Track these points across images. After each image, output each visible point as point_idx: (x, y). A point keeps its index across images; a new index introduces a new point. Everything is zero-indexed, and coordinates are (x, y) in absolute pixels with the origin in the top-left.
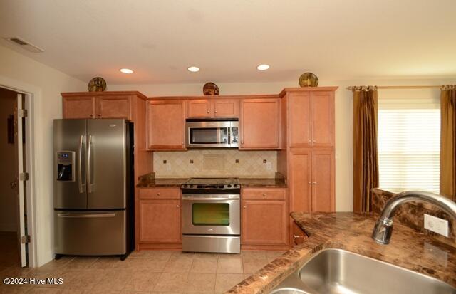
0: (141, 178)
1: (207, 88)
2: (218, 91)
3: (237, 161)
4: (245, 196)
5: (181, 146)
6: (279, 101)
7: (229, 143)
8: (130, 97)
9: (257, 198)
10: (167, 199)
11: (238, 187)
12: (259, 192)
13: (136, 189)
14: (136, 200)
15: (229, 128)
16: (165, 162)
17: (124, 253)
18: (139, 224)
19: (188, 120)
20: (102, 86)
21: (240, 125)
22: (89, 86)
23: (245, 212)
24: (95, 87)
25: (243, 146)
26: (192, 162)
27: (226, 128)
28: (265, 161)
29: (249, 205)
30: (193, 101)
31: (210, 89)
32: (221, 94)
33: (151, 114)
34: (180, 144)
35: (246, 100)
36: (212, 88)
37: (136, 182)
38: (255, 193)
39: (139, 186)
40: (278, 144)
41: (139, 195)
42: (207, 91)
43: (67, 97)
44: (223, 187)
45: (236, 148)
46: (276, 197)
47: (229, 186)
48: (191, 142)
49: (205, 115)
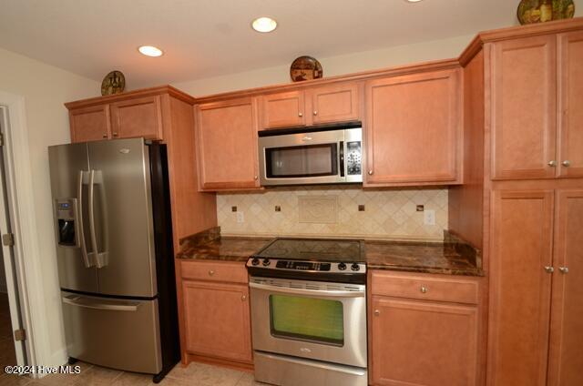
0: (187, 242)
1: (298, 68)
2: (321, 72)
3: (361, 208)
4: (375, 289)
5: (254, 183)
6: (457, 74)
7: (342, 175)
8: (158, 97)
9: (405, 295)
10: (227, 283)
11: (362, 269)
12: (412, 283)
13: (176, 261)
14: (178, 279)
15: (342, 143)
16: (234, 209)
17: (158, 372)
18: (184, 321)
19: (261, 134)
20: (120, 86)
21: (365, 135)
22: (103, 88)
23: (376, 322)
24: (111, 89)
25: (372, 178)
26: (278, 209)
27: (336, 144)
28: (421, 208)
29: (386, 308)
30: (272, 97)
31: (304, 68)
32: (325, 75)
33: (201, 128)
34: (252, 180)
35: (379, 82)
36: (309, 66)
37: (178, 249)
38: (400, 282)
39: (180, 256)
40: (456, 171)
41: (181, 270)
42: (299, 73)
43: (76, 109)
44: (328, 267)
45: (357, 185)
46: (451, 298)
47: (342, 266)
48: (269, 175)
49: (293, 120)
